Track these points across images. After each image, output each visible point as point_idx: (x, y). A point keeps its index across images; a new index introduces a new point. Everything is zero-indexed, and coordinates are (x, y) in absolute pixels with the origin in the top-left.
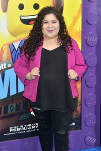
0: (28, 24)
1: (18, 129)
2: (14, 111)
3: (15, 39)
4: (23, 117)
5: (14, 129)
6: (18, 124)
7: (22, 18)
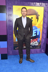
5: (25, 47)
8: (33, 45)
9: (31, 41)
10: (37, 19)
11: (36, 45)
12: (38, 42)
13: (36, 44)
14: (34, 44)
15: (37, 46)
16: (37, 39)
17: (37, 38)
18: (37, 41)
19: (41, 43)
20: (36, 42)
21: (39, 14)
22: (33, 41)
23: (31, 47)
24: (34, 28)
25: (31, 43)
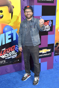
8: (9, 58)
9: (4, 52)
10: (10, 13)
11: (13, 57)
12: (16, 51)
13: (12, 55)
14: (9, 56)
15: (15, 59)
16: (13, 48)
17: (14, 46)
18: (14, 50)
19: (21, 53)
20: (12, 52)
21: (13, 4)
22: (7, 52)
23: (5, 62)
24: (6, 29)
25: (4, 55)
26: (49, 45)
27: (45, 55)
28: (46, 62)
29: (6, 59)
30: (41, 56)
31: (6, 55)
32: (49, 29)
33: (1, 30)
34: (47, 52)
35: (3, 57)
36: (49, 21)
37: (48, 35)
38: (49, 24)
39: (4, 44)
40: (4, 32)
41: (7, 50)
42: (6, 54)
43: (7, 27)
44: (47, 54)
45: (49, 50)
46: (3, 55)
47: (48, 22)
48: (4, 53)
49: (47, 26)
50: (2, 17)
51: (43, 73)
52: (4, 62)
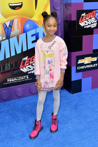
0: (14, 9)
1: (13, 80)
2: (9, 68)
3: (6, 20)
4: (15, 72)
5: (10, 80)
6: (13, 77)
7: (10, 5)
9: (26, 62)
22: (30, 63)
23: (28, 78)
24: (28, 26)
25: (27, 67)
26: (95, 51)
27: (89, 66)
28: (90, 78)
29: (29, 73)
30: (82, 67)
31: (29, 68)
32: (95, 25)
33: (20, 28)
34: (92, 62)
35: (25, 70)
36: (95, 11)
37: (94, 35)
38: (95, 17)
39: (25, 49)
40: (24, 31)
41: (30, 60)
42: (28, 66)
43: (29, 22)
44: (92, 66)
45: (95, 59)
46: (24, 68)
47: (93, 14)
48: (25, 65)
49: (92, 19)
50: (20, 6)
51: (86, 94)
52: (26, 79)
